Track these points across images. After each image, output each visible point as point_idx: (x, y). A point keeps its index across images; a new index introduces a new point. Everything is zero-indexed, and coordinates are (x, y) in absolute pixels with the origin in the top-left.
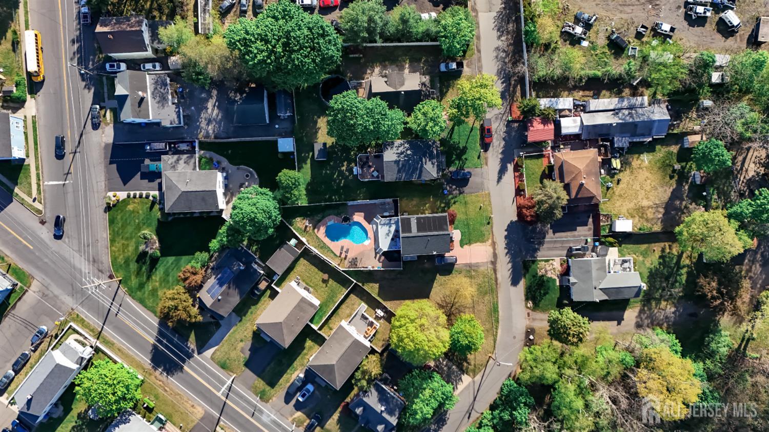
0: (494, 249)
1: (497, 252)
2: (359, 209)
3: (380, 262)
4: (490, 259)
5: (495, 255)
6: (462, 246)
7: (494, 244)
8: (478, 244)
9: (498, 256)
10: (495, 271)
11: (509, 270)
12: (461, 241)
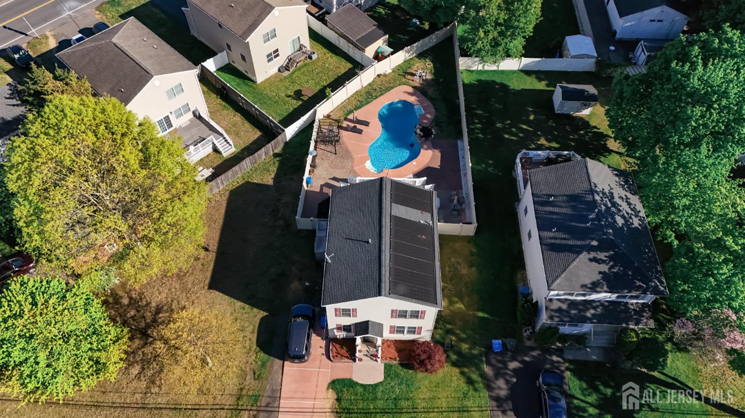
2: (450, 160)
3: (322, 186)
6: (334, 384)
12: (349, 384)
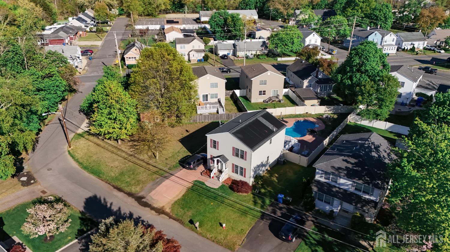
0: (153, 208)
1: (148, 209)
4: (148, 198)
5: (146, 205)
7: (160, 211)
8: (180, 196)
9: (141, 207)
10: (130, 194)
11: (111, 204)
